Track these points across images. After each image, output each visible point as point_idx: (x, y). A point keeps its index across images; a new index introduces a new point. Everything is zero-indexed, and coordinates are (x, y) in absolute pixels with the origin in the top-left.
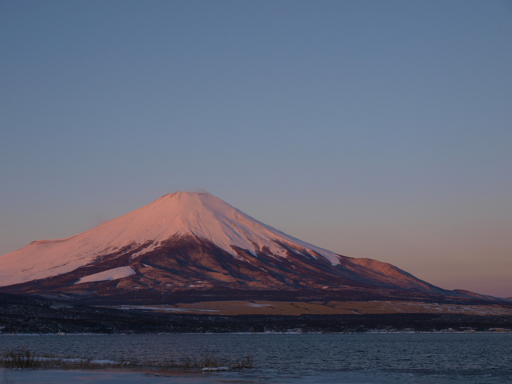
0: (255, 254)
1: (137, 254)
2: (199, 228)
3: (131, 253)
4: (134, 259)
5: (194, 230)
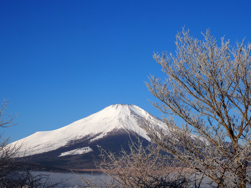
1: (94, 140)
2: (128, 125)
3: (90, 139)
4: (92, 143)
5: (125, 126)
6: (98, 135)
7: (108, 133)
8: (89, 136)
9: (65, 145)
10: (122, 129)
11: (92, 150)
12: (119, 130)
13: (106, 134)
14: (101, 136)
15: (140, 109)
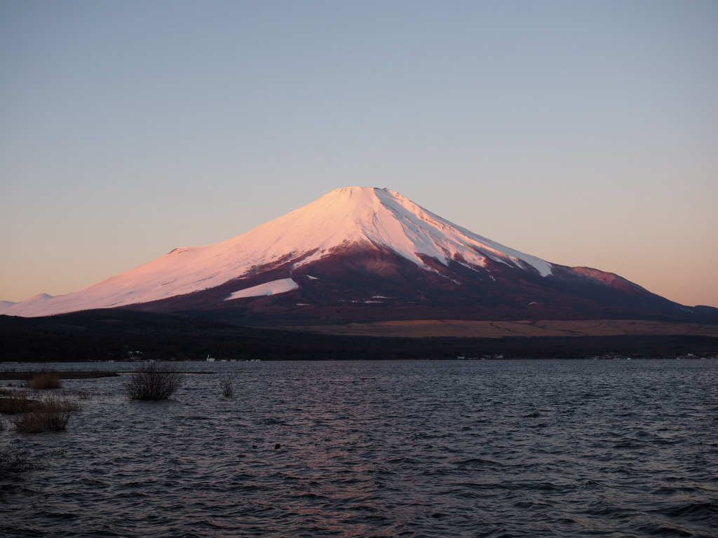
0: (445, 262)
1: (301, 263)
2: (375, 231)
3: (293, 262)
4: (296, 270)
5: (369, 233)
6: (310, 253)
7: (330, 250)
8: (290, 255)
9: (241, 277)
10: (362, 242)
11: (297, 287)
12: (355, 244)
13: (327, 252)
14: (316, 257)
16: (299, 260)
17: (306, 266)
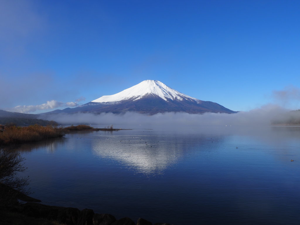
0: (172, 100)
2: (154, 92)
3: (133, 100)
5: (152, 92)
6: (137, 97)
7: (143, 96)
8: (132, 98)
10: (151, 94)
12: (149, 95)
13: (142, 97)
14: (139, 98)
15: (161, 83)
16: (134, 99)
17: (136, 101)
